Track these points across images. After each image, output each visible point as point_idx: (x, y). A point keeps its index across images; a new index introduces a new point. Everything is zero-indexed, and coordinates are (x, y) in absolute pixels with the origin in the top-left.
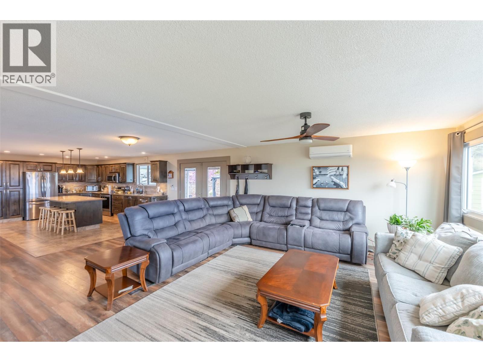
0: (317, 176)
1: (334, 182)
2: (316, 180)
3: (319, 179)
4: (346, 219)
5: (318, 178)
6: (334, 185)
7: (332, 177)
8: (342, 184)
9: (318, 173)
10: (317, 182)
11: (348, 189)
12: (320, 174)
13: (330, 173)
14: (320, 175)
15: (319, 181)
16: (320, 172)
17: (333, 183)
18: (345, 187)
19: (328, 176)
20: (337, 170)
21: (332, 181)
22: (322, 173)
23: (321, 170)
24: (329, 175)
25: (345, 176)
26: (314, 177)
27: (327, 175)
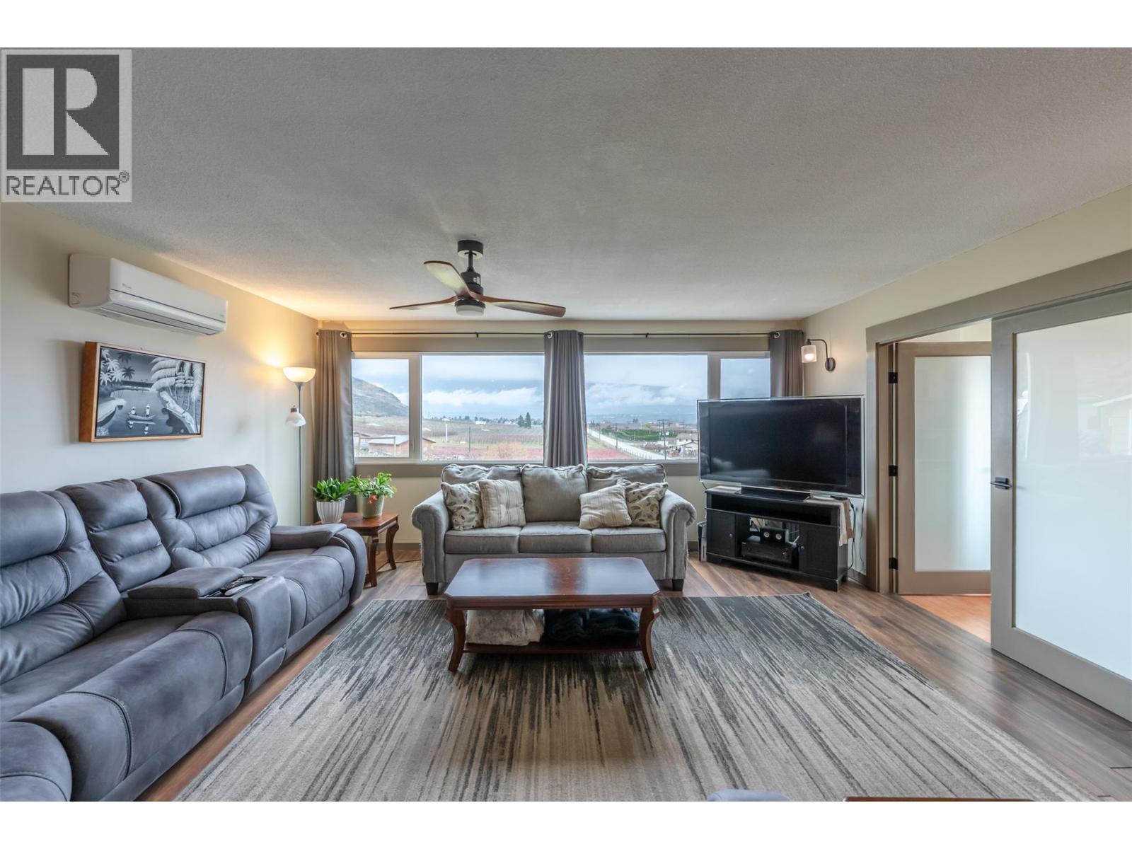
0: (116, 385)
1: (170, 413)
2: (113, 402)
3: (122, 402)
4: (252, 523)
5: (120, 397)
6: (169, 423)
7: (165, 396)
8: (189, 420)
9: (119, 375)
10: (113, 414)
11: (200, 434)
12: (128, 379)
13: (159, 379)
14: (126, 383)
15: (120, 407)
16: (128, 372)
17: (166, 417)
18: (195, 432)
19: (152, 390)
20: (180, 371)
21: (165, 411)
22: (136, 378)
23: (130, 364)
24: (157, 385)
25: (195, 394)
26: (102, 389)
27: (150, 385)
